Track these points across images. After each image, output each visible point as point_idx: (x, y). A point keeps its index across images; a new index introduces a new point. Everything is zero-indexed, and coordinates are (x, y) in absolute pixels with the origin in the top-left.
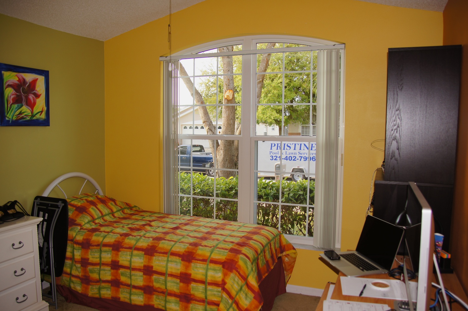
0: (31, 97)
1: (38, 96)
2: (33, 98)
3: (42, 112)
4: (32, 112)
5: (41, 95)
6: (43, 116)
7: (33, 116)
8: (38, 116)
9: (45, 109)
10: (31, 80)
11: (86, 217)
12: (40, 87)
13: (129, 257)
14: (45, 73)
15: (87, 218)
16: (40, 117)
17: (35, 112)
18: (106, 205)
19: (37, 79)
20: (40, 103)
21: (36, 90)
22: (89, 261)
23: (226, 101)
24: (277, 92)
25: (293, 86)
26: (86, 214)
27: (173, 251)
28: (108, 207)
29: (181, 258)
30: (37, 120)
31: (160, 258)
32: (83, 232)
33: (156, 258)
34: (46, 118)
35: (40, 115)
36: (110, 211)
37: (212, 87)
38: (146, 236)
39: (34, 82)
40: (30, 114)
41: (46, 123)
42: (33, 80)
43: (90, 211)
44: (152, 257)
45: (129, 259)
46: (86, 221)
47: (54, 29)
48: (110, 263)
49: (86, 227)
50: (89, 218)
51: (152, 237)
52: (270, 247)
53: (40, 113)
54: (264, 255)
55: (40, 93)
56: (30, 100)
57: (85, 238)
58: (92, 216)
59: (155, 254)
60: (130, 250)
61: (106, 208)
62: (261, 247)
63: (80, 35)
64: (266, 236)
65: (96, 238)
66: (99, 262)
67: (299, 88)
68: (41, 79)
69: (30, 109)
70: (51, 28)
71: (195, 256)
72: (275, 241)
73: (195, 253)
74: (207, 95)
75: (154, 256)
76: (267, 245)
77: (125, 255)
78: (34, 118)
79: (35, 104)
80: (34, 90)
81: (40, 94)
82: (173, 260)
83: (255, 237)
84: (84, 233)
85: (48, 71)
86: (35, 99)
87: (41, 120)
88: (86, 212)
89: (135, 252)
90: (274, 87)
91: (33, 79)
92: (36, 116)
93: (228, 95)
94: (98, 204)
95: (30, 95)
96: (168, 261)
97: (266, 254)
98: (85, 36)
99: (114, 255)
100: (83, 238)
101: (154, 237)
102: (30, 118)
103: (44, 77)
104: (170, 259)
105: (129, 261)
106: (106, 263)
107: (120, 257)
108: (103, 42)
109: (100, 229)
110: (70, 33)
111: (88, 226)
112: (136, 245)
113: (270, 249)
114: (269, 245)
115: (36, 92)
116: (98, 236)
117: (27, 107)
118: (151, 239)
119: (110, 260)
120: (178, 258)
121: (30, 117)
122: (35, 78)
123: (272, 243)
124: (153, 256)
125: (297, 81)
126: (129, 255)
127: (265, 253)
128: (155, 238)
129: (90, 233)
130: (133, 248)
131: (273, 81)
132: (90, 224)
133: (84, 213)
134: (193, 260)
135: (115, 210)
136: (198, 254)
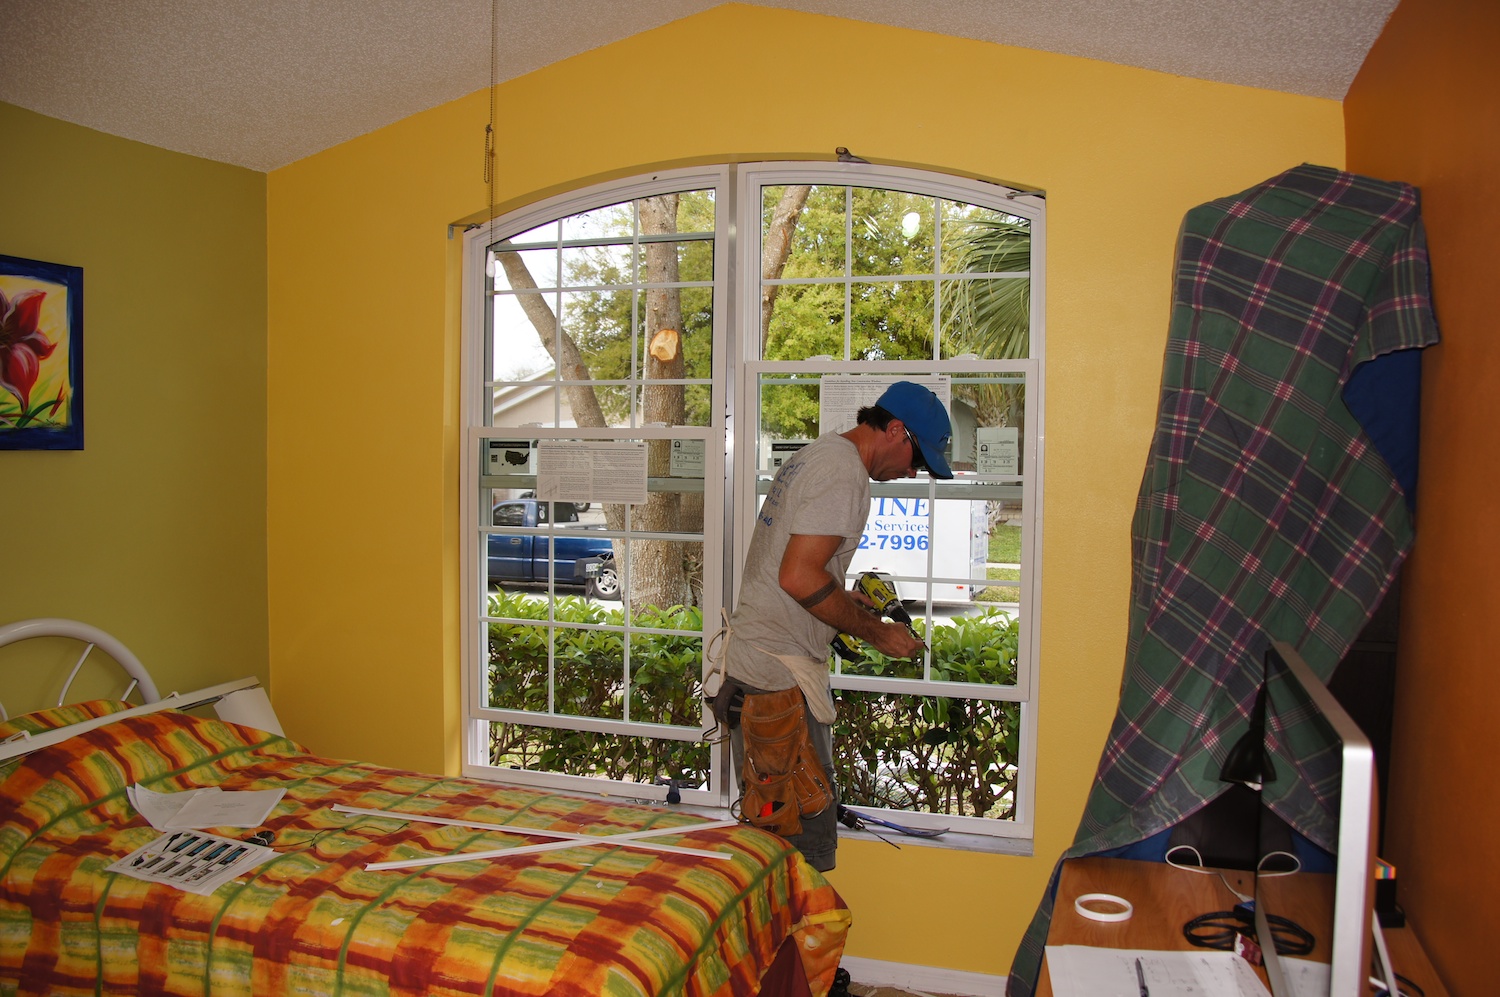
0: (21, 353)
1: (43, 350)
2: (28, 356)
3: (57, 403)
4: (24, 404)
5: (54, 346)
6: (62, 416)
7: (27, 416)
8: (44, 417)
9: (69, 392)
10: (21, 299)
11: (61, 790)
12: (53, 323)
13: (200, 962)
14: (70, 277)
15: (64, 796)
16: (52, 419)
17: (35, 401)
18: (154, 740)
19: (44, 294)
20: (53, 375)
21: (39, 333)
22: (57, 969)
23: (655, 364)
24: (813, 333)
25: (862, 315)
26: (67, 779)
27: (358, 945)
28: (160, 749)
29: (386, 978)
30: (42, 430)
31: (312, 973)
32: (41, 853)
33: (295, 973)
34: (71, 423)
35: (53, 413)
36: (164, 764)
37: (605, 315)
38: (269, 877)
39: (34, 303)
40: (18, 411)
41: (71, 438)
42: (28, 297)
43: (83, 769)
44: (281, 965)
45: (201, 971)
46: (59, 806)
47: (101, 130)
48: (135, 982)
49: (61, 832)
50: (75, 796)
51: (289, 882)
52: (744, 914)
53: (51, 407)
54: (722, 949)
55: (51, 341)
56: (17, 362)
57: (45, 875)
58: (88, 791)
59: (293, 954)
60: (205, 935)
61: (153, 753)
62: (704, 922)
63: (189, 152)
64: (727, 870)
65: (83, 880)
66: (93, 974)
67: (881, 320)
68: (56, 297)
69: (18, 393)
70: (90, 126)
71: (440, 970)
72: (771, 884)
73: (438, 954)
74: (588, 341)
75: (289, 962)
76: (730, 906)
77: (189, 953)
78: (32, 423)
79: (33, 375)
80: (31, 333)
81: (52, 344)
82: (358, 983)
83: (685, 878)
84: (43, 858)
85: (80, 270)
86: (35, 362)
87: (55, 429)
88: (67, 772)
89: (222, 944)
90: (804, 316)
91: (28, 294)
92: (37, 417)
93: (662, 344)
94: (122, 742)
95: (17, 346)
96: (341, 984)
97: (727, 941)
98: (204, 156)
99: (147, 952)
100: (36, 875)
101: (298, 882)
102: (15, 423)
103: (66, 288)
104: (347, 978)
105: (202, 978)
106: (118, 982)
107: (168, 962)
108: (263, 175)
109: (108, 842)
110: (153, 144)
111: (69, 830)
112: (226, 914)
113: (744, 921)
114: (741, 905)
115: (39, 337)
116: (92, 870)
117: (7, 388)
118: (285, 889)
119: (132, 970)
120: (375, 974)
121: (18, 418)
122: (36, 291)
123: (754, 897)
124: (283, 962)
125: (873, 299)
126: (203, 953)
127: (722, 939)
128: (300, 886)
129: (67, 857)
130: (215, 929)
131: (801, 300)
132: (78, 821)
133: (58, 775)
134: (434, 984)
135: (187, 759)
136: (450, 962)
